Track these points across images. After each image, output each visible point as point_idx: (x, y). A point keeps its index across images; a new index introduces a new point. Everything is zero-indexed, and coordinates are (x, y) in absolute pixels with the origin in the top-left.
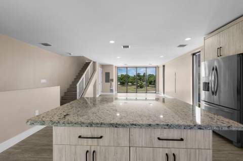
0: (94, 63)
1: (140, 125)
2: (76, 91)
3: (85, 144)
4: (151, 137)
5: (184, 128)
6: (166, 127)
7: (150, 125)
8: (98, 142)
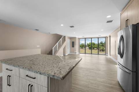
0: (65, 37)
8: (11, 73)
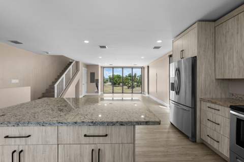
0: (77, 63)
1: (66, 123)
2: (54, 92)
3: (13, 144)
4: (78, 134)
5: (108, 125)
6: (91, 124)
7: (76, 123)
8: (26, 142)
